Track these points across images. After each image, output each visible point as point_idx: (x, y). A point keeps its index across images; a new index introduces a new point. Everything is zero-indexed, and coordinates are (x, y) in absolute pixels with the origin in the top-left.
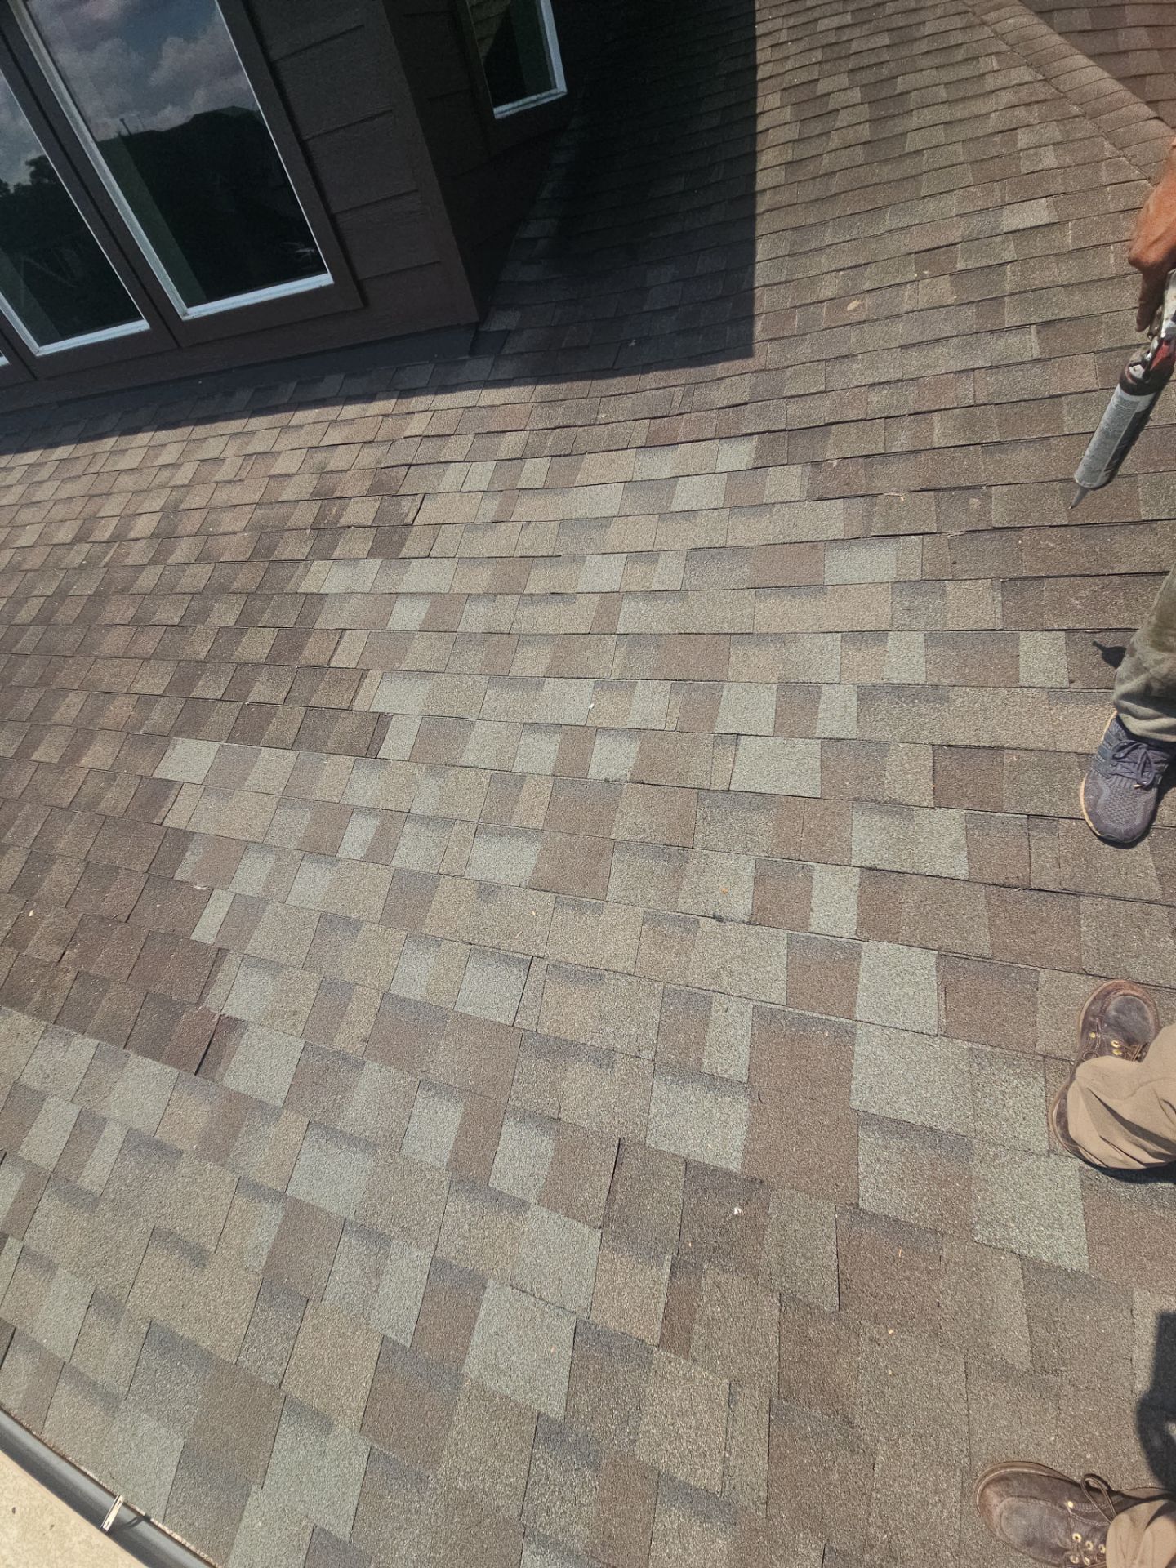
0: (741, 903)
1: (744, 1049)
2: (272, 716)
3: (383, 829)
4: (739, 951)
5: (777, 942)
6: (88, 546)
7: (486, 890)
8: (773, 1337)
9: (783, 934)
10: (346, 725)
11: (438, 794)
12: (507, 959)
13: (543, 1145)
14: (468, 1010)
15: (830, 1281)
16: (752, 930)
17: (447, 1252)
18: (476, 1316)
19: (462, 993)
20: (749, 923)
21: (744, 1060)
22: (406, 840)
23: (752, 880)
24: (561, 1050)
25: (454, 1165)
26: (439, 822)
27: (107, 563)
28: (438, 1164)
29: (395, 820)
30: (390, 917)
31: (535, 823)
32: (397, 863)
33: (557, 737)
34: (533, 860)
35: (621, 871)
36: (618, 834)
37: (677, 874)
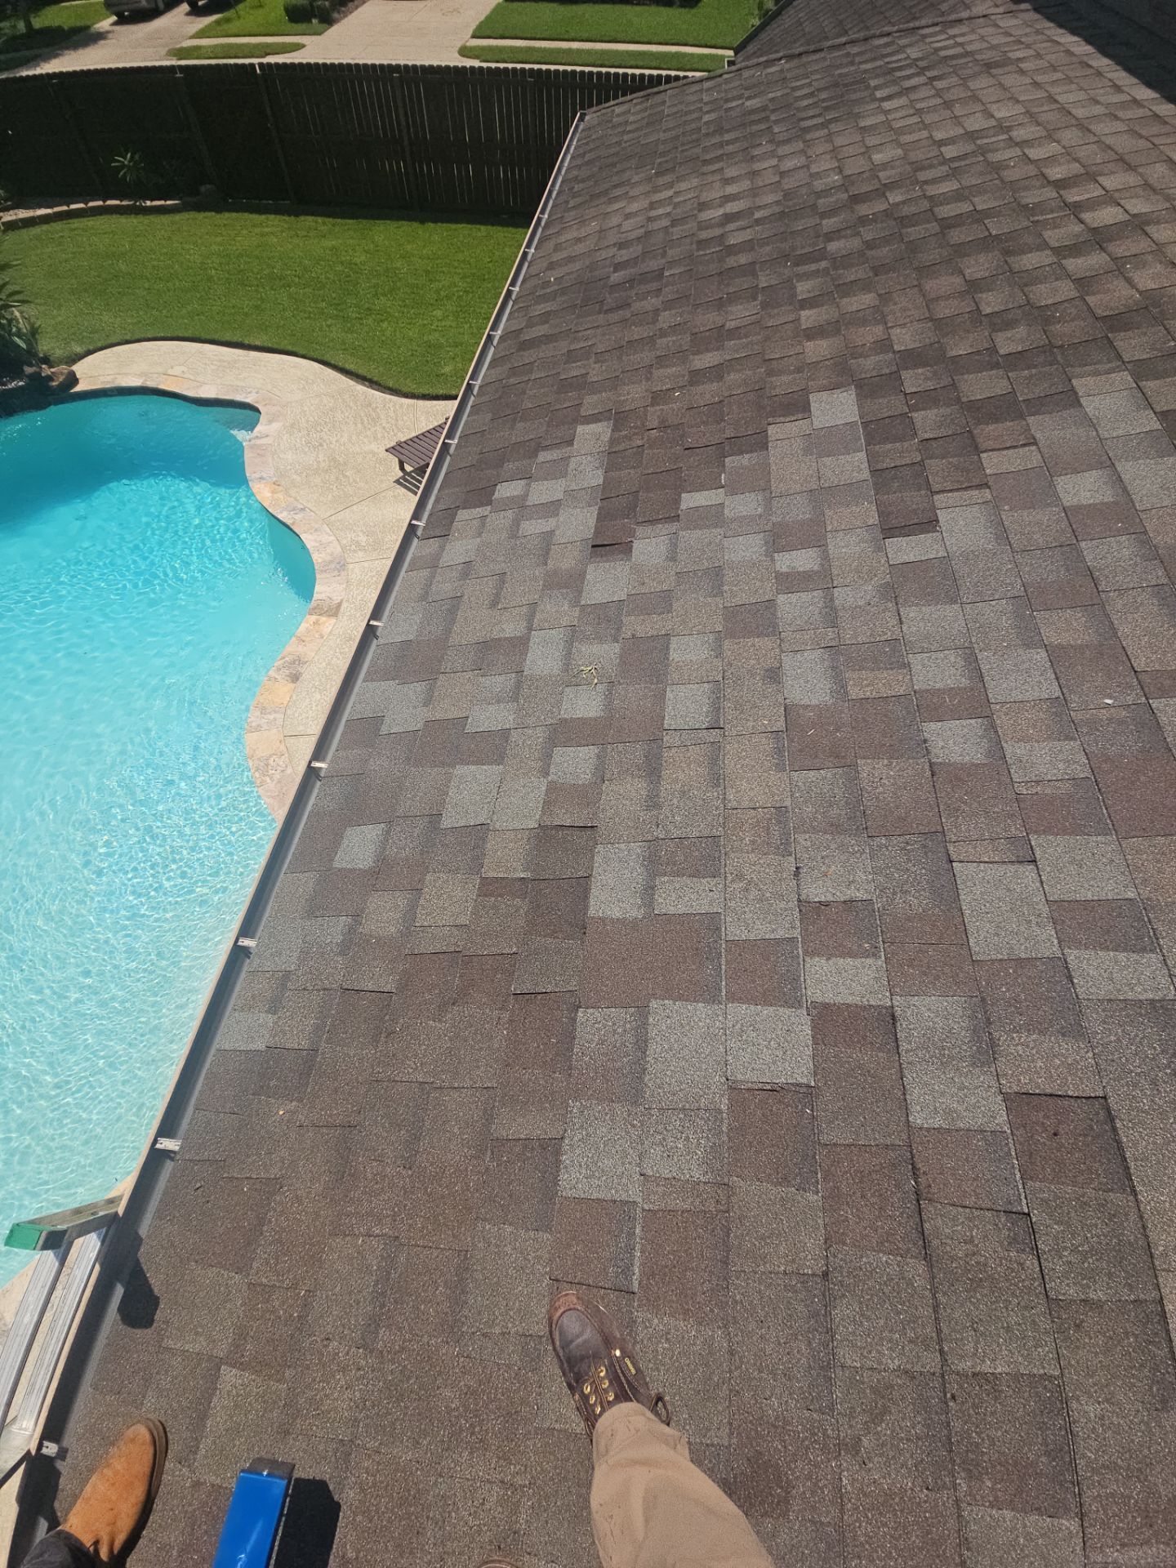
0: (817, 891)
1: (681, 909)
2: (903, 439)
3: (810, 576)
4: (768, 895)
5: (784, 925)
6: (1054, 194)
7: (774, 675)
8: (494, 950)
9: (796, 933)
10: (913, 499)
11: (861, 603)
12: (716, 709)
13: (585, 776)
14: (669, 695)
15: (528, 987)
16: (794, 903)
17: (514, 736)
18: (484, 764)
19: (682, 687)
20: (799, 901)
21: (672, 910)
22: (805, 597)
23: (847, 898)
24: (652, 770)
25: (564, 721)
26: (831, 616)
27: (1038, 221)
28: (562, 712)
29: (822, 580)
30: (731, 613)
31: (854, 692)
32: (781, 598)
33: (965, 682)
34: (815, 702)
35: (822, 780)
36: (865, 767)
37: (835, 828)
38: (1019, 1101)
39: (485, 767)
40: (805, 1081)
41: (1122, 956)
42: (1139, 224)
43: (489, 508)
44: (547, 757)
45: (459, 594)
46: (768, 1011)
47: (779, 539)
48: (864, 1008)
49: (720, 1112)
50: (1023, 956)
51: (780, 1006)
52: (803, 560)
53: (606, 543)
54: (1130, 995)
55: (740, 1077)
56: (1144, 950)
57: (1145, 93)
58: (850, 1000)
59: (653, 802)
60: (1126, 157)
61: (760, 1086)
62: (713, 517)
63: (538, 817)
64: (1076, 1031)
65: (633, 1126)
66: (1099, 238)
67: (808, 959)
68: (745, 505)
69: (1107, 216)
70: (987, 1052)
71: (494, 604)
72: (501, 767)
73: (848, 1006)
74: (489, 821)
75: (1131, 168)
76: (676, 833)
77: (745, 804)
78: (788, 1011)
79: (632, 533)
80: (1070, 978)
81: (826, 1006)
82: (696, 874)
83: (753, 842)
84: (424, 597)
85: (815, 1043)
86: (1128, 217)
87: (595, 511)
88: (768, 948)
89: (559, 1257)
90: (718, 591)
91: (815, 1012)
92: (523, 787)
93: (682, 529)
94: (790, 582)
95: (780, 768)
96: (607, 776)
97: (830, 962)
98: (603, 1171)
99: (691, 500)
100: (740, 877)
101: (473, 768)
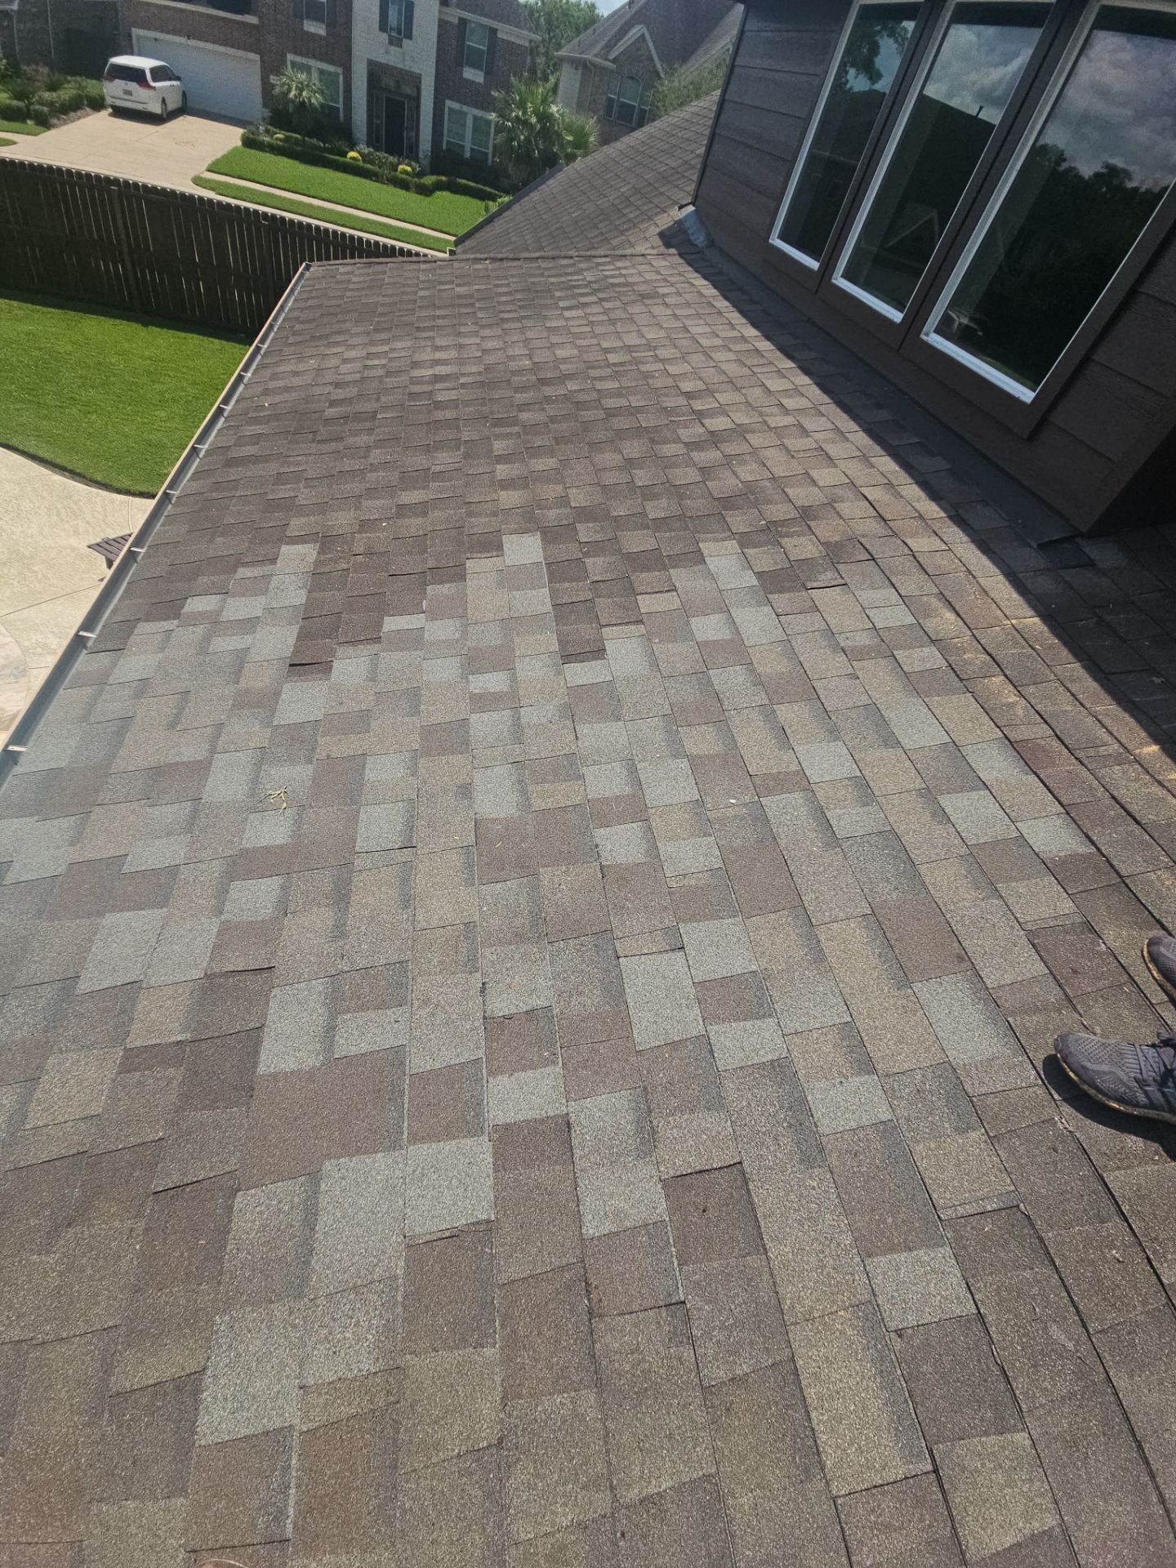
0: (501, 1006)
1: (365, 1048)
2: (578, 580)
3: (500, 697)
4: (455, 1016)
5: (473, 1049)
6: (685, 403)
7: (466, 791)
8: (133, 1140)
9: (481, 1054)
10: (585, 631)
11: (544, 721)
12: (410, 827)
13: (267, 911)
14: (363, 816)
15: (173, 1180)
16: (478, 1023)
17: (185, 872)
18: (143, 909)
19: (377, 807)
20: (485, 1018)
21: (354, 1051)
22: (495, 715)
23: (529, 1008)
24: (341, 897)
25: (245, 852)
26: (518, 732)
27: (674, 421)
28: (245, 841)
29: (510, 700)
30: (427, 732)
31: (538, 804)
32: (474, 717)
33: (628, 790)
34: (502, 815)
35: (510, 890)
36: (546, 874)
37: (519, 938)
38: (676, 1185)
39: (143, 912)
40: (485, 1217)
41: (748, 1024)
42: (741, 432)
43: (176, 622)
44: (222, 893)
45: (130, 714)
46: (449, 1146)
47: (474, 662)
48: (542, 1122)
49: (396, 1277)
50: (676, 1039)
51: (463, 1137)
52: (493, 682)
53: (304, 662)
54: (756, 1060)
55: (418, 1230)
56: (764, 1016)
57: (751, 332)
58: (531, 1115)
59: (339, 932)
60: (734, 380)
61: (439, 1235)
62: (412, 640)
63: (205, 964)
64: (717, 1104)
65: (294, 1326)
66: (715, 439)
67: (491, 1079)
68: (442, 630)
69: (718, 423)
70: (648, 1140)
71: (171, 726)
72: (165, 910)
73: (528, 1121)
74: (142, 977)
75: (738, 389)
76: (362, 963)
77: (434, 923)
78: (469, 1142)
79: (332, 653)
80: (712, 1052)
81: (507, 1127)
82: (382, 1005)
83: (441, 963)
84: (85, 718)
85: (496, 1171)
86: (734, 426)
87: (295, 630)
88: (451, 1076)
89: (196, 1523)
90: (415, 711)
91: (496, 1136)
92: (190, 931)
93: (383, 650)
94: (483, 702)
95: (470, 883)
96: (292, 908)
97: (513, 1078)
98: (254, 1398)
99: (391, 624)
100: (426, 1002)
101: (127, 914)
